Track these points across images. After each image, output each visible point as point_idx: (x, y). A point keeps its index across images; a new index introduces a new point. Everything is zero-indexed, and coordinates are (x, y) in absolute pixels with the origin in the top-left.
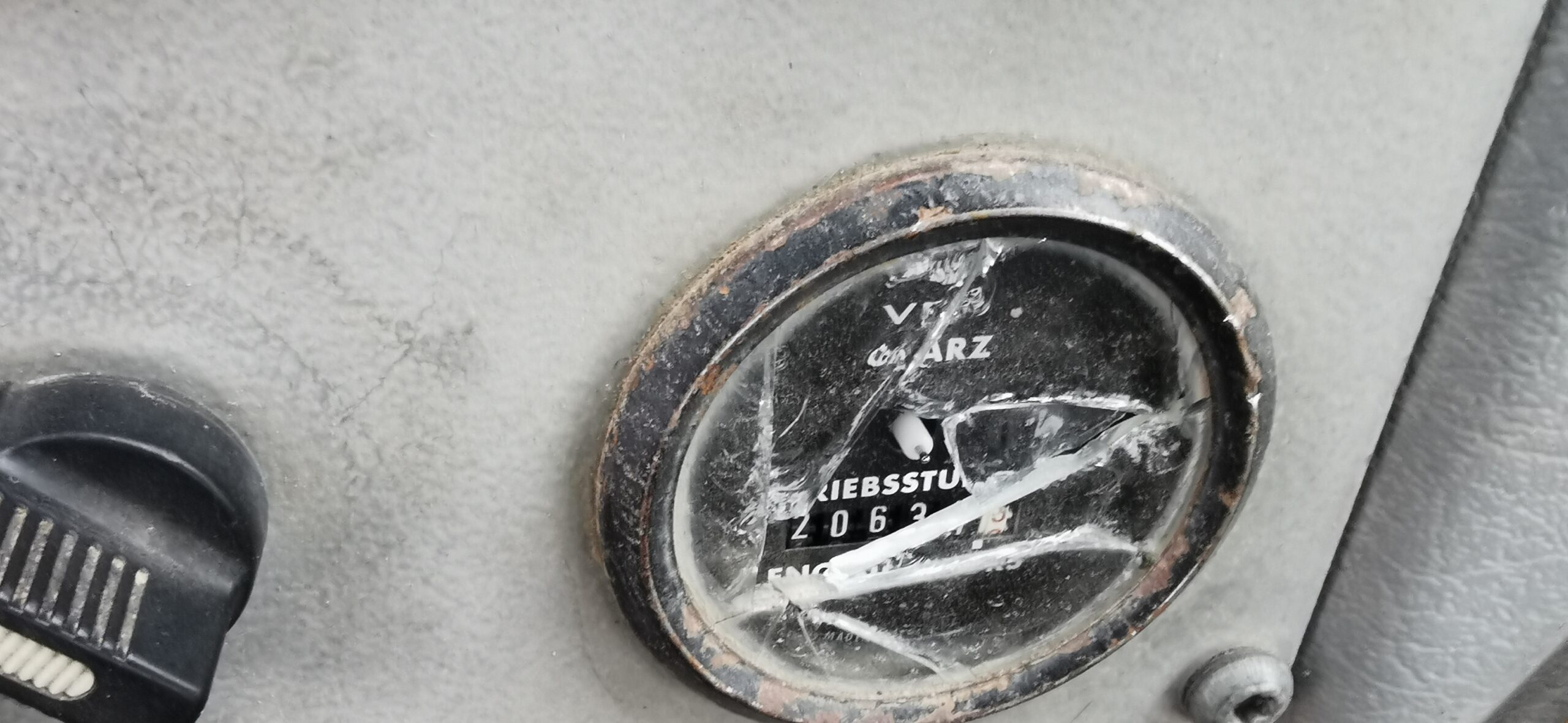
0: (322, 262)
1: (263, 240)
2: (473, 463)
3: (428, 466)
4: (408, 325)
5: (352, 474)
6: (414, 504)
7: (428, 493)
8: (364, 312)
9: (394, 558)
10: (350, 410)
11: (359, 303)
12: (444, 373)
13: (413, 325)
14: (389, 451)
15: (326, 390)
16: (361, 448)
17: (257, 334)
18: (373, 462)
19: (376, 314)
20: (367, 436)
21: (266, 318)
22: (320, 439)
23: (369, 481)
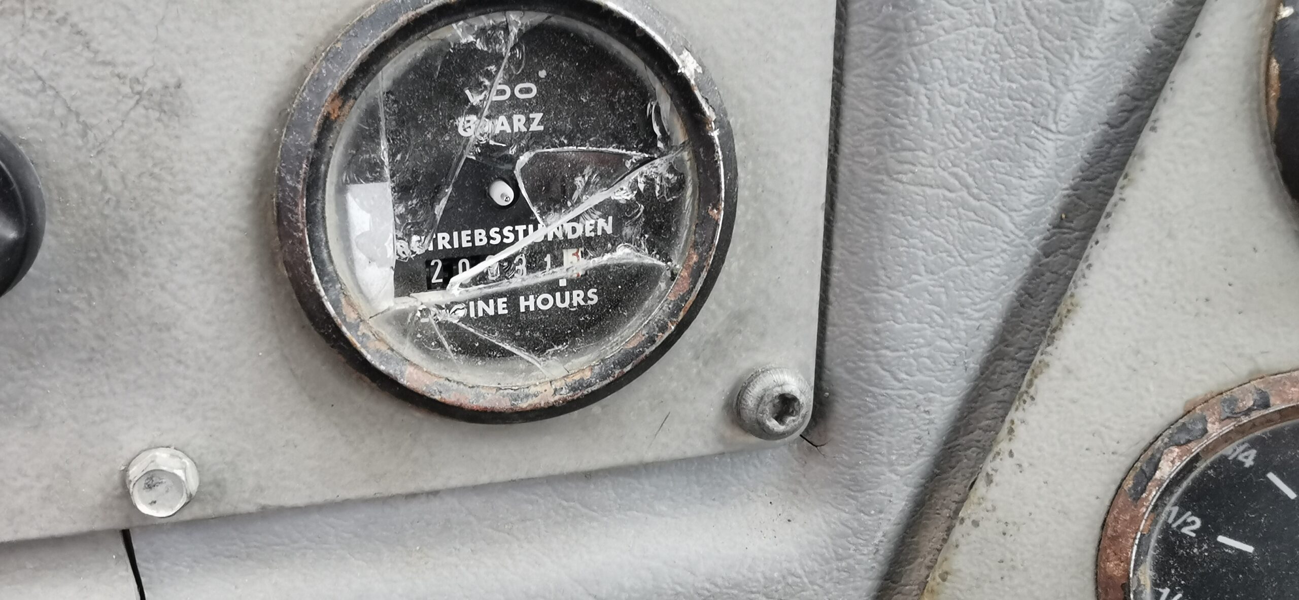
0: (79, 33)
1: (40, 16)
2: (189, 189)
3: (158, 190)
4: (137, 81)
5: (107, 196)
6: (151, 222)
7: (160, 214)
8: (108, 70)
9: (140, 268)
10: (103, 146)
11: (105, 63)
12: (165, 118)
13: (141, 80)
14: (131, 177)
15: (86, 128)
16: (111, 174)
17: (38, 85)
18: (120, 188)
19: (116, 72)
20: (115, 166)
21: (43, 73)
22: (82, 167)
23: (118, 202)
